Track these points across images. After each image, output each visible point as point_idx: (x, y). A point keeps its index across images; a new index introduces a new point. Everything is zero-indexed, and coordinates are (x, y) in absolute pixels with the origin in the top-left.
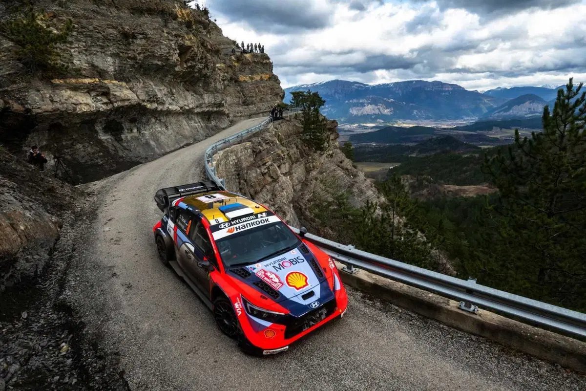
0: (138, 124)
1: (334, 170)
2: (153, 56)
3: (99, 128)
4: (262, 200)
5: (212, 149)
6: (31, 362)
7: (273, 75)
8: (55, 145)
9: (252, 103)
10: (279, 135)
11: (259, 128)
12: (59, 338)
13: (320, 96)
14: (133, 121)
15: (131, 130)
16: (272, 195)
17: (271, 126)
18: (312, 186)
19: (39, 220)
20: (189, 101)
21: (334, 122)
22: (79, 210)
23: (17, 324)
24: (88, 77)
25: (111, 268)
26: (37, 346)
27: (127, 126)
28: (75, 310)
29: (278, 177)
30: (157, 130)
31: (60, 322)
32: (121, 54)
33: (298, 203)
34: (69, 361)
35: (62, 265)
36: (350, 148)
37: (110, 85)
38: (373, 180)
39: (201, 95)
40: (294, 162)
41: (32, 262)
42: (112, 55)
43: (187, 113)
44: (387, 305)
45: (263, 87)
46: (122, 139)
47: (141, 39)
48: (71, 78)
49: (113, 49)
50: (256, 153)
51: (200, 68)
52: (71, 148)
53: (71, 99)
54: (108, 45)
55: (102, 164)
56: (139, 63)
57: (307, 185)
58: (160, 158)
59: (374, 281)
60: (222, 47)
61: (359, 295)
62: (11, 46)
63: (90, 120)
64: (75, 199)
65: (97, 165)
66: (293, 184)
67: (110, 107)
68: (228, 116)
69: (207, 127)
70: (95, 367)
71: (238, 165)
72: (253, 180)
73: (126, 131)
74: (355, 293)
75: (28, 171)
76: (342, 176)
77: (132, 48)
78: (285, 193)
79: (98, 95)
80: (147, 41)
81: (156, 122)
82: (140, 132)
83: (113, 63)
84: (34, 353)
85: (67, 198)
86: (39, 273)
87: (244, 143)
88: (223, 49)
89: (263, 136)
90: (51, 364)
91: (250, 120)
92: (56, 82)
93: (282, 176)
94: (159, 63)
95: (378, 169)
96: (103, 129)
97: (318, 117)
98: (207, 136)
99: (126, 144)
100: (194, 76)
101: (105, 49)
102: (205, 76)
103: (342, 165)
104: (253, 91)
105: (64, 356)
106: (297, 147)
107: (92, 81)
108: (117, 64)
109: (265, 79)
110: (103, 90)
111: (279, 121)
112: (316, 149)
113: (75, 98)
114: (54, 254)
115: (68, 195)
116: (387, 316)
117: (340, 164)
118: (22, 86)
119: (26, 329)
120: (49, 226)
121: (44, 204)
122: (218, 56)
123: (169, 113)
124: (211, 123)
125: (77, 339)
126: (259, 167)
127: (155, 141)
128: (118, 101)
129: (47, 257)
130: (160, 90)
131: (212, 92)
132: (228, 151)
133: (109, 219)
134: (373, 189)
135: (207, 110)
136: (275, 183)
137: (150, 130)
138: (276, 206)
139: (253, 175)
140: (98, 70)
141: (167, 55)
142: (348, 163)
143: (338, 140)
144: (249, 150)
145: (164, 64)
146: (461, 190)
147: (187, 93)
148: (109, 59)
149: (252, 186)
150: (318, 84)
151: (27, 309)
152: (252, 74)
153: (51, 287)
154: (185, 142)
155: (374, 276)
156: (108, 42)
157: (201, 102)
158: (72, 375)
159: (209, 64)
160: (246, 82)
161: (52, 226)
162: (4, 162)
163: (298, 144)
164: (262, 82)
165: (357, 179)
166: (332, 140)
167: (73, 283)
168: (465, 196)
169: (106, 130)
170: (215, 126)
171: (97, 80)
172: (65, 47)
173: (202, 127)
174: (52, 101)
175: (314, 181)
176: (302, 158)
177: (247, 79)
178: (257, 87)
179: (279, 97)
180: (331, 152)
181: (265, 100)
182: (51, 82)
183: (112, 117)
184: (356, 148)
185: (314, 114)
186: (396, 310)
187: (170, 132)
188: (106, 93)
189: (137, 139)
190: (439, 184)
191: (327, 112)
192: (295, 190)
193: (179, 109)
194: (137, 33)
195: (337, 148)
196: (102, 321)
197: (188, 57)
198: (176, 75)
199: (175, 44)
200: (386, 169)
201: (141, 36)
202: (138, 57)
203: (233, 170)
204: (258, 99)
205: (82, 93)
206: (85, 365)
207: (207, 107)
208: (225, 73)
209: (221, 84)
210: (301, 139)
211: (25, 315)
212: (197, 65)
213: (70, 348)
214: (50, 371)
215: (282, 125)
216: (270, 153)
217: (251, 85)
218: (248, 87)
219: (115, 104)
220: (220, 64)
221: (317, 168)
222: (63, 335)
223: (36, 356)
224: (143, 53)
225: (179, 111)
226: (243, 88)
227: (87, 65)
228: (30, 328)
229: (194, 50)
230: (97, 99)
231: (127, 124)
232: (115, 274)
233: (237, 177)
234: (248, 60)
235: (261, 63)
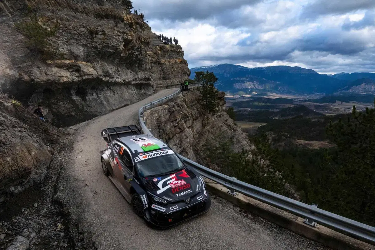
0: (96, 90)
1: (222, 126)
2: (108, 47)
3: (73, 92)
4: (173, 144)
5: (143, 109)
6: (41, 232)
7: (184, 60)
8: (47, 102)
9: (169, 79)
10: (186, 101)
11: (173, 96)
12: (56, 220)
13: (215, 75)
14: (93, 88)
15: (92, 94)
16: (180, 140)
17: (181, 95)
18: (206, 136)
19: (41, 149)
20: (128, 76)
21: (223, 94)
22: (63, 144)
23: (32, 210)
24: (68, 59)
25: (84, 181)
26: (44, 224)
28: (64, 205)
29: (184, 129)
30: (108, 94)
31: (55, 211)
32: (88, 45)
33: (196, 147)
34: (62, 234)
35: (54, 177)
36: (232, 111)
37: (81, 65)
38: (247, 133)
39: (137, 73)
40: (195, 119)
41: (39, 174)
42: (83, 45)
43: (127, 84)
44: (256, 217)
45: (177, 68)
46: (86, 100)
47: (101, 35)
48: (58, 60)
49: (83, 42)
50: (171, 112)
51: (136, 54)
52: (56, 104)
53: (57, 74)
54: (80, 39)
55: (74, 116)
56: (99, 50)
57: (203, 135)
58: (109, 113)
59: (248, 201)
60: (151, 40)
61: (238, 209)
62: (23, 39)
63: (68, 87)
64: (60, 137)
65: (72, 116)
66: (193, 134)
67: (80, 79)
68: (153, 87)
69: (139, 94)
70: (78, 238)
71: (158, 120)
72: (168, 130)
73: (89, 94)
74: (235, 208)
75: (33, 118)
76: (227, 130)
77: (95, 40)
78: (188, 140)
79: (73, 71)
80: (105, 36)
81: (107, 89)
82: (97, 96)
83: (83, 50)
84: (43, 227)
86: (42, 181)
87: (163, 106)
89: (176, 101)
90: (52, 235)
91: (167, 90)
92: (49, 62)
93: (187, 128)
94: (111, 51)
96: (75, 93)
97: (213, 90)
98: (139, 100)
99: (89, 103)
100: (132, 60)
101: (79, 41)
102: (140, 60)
103: (227, 122)
104: (170, 70)
105: (59, 231)
106: (197, 109)
107: (70, 62)
108: (85, 51)
109: (178, 62)
110: (77, 68)
111: (186, 91)
112: (210, 111)
113: (60, 73)
114: (50, 170)
115: (55, 135)
116: (255, 224)
118: (29, 65)
119: (37, 213)
121: (43, 139)
122: (148, 46)
123: (116, 84)
124: (142, 91)
125: (66, 222)
126: (172, 122)
127: (106, 102)
128: (85, 75)
129: (46, 172)
130: (111, 68)
131: (143, 70)
132: (153, 110)
133: (81, 150)
134: (247, 140)
135: (139, 82)
136: (182, 133)
137: (103, 94)
138: (182, 148)
139: (168, 127)
140: (74, 54)
141: (117, 46)
142: (230, 121)
143: (225, 105)
144: (166, 110)
145: (114, 51)
146: (308, 144)
147: (127, 71)
148: (81, 48)
149: (167, 134)
150: (213, 66)
151: (37, 202)
152: (170, 59)
153: (48, 189)
154: (125, 103)
155: (249, 198)
156: (80, 37)
157: (136, 77)
158: (64, 242)
159: (142, 52)
160: (165, 64)
161: (48, 153)
163: (198, 107)
164: (175, 64)
165: (236, 133)
166: (221, 105)
167: (62, 189)
168: (311, 148)
169: (77, 94)
170: (144, 93)
171: (73, 61)
172: (55, 40)
173: (136, 94)
174: (46, 74)
175: (207, 133)
176: (200, 117)
177: (166, 62)
178: (172, 68)
179: (187, 75)
180: (219, 114)
181: (177, 77)
182: (46, 62)
183: (81, 85)
184: (237, 112)
185: (210, 87)
187: (116, 96)
188: (78, 70)
189: (96, 100)
190: (294, 139)
191: (218, 86)
192: (194, 138)
193: (122, 81)
194: (99, 31)
195: (224, 111)
196: (81, 213)
197: (129, 47)
198: (121, 59)
199: (122, 38)
200: (256, 127)
201: (101, 33)
202: (99, 47)
203: (156, 123)
204: (173, 76)
205: (64, 69)
206: (72, 237)
207: (140, 80)
208: (152, 58)
209: (150, 65)
210: (200, 104)
211: (36, 205)
212: (135, 52)
213: (62, 227)
214: (52, 238)
215: (188, 94)
216: (180, 113)
217: (168, 66)
218: (167, 67)
219: (83, 77)
220: (150, 51)
221: (210, 124)
222: (58, 219)
223: (44, 229)
224: (102, 44)
225: (122, 82)
226: (163, 68)
227: (67, 51)
228: (39, 213)
229: (134, 42)
230: (73, 74)
231: (90, 90)
232: (86, 185)
233: (158, 128)
234: (168, 49)
235: (176, 51)
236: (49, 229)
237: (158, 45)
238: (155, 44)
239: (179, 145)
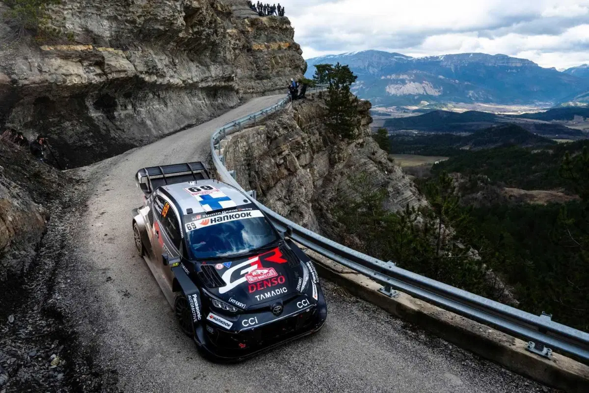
0: (133, 99)
1: (365, 163)
2: (155, 19)
3: (89, 103)
4: (276, 197)
5: (220, 133)
6: (20, 373)
7: (294, 43)
8: (41, 122)
9: (267, 77)
10: (299, 118)
11: (275, 109)
12: (48, 348)
13: (351, 70)
14: (127, 96)
15: (126, 107)
16: (288, 191)
17: (289, 106)
18: (337, 182)
19: (26, 210)
20: (192, 73)
21: (367, 104)
22: (67, 200)
23: (3, 329)
24: (81, 44)
25: (105, 271)
26: (25, 356)
27: (121, 101)
28: (66, 317)
29: (296, 170)
30: (154, 107)
31: (48, 330)
32: (119, 17)
33: (318, 203)
34: (60, 376)
35: (50, 264)
36: (385, 136)
37: (105, 54)
38: (412, 176)
39: (208, 67)
40: (315, 150)
41: (19, 258)
42: (109, 18)
43: (190, 88)
44: (434, 338)
45: (281, 58)
46: (114, 118)
48: (62, 44)
49: (110, 12)
50: (271, 139)
51: (207, 34)
52: (57, 126)
53: (61, 69)
54: (105, 7)
55: (91, 146)
56: (137, 27)
57: (330, 181)
58: (157, 141)
60: (234, 8)
61: (399, 323)
63: (80, 93)
64: (62, 186)
65: (86, 147)
66: (314, 179)
67: (103, 79)
68: (237, 92)
69: (212, 105)
70: (90, 385)
71: (248, 153)
72: (265, 171)
73: (119, 107)
74: (393, 320)
75: (13, 152)
76: (375, 171)
77: (131, 9)
78: (304, 190)
79: (90, 65)
81: (154, 98)
82: (135, 110)
83: (109, 27)
84: (22, 363)
85: (54, 185)
86: (25, 271)
87: (257, 127)
88: (234, 10)
89: (280, 119)
90: (40, 377)
91: (264, 97)
92: (45, 48)
93: (301, 168)
94: (162, 28)
95: (420, 164)
96: (94, 104)
97: (348, 97)
98: (213, 116)
99: (119, 123)
100: (200, 44)
101: (102, 11)
102: (214, 44)
103: (374, 157)
104: (269, 62)
105: (55, 370)
106: (320, 134)
107: (86, 48)
108: (113, 29)
109: (284, 48)
110: (97, 59)
111: (300, 100)
112: (344, 137)
113: (66, 68)
114: (41, 250)
115: (54, 182)
116: (433, 353)
117: (372, 156)
118: (9, 53)
119: (13, 335)
120: (37, 217)
121: (30, 192)
122: (230, 20)
123: (169, 87)
124: (217, 101)
125: (69, 351)
126: (274, 156)
127: (151, 121)
128: (113, 72)
129: (34, 253)
130: (161, 60)
131: (221, 64)
132: (237, 136)
133: (101, 212)
134: (413, 189)
135: (213, 84)
136: (291, 177)
137: (146, 107)
138: (292, 205)
139: (267, 166)
140: (93, 35)
141: (171, 19)
142: (381, 155)
143: (371, 125)
144: (263, 136)
145: (167, 29)
146: (527, 195)
147: (191, 64)
148: (106, 23)
149: (264, 180)
150: (347, 55)
151: (15, 312)
152: (269, 42)
153: (38, 289)
154: (186, 123)
155: (419, 302)
157: (207, 75)
159: (219, 30)
160: (261, 51)
161: (40, 218)
163: (321, 129)
164: (279, 51)
165: (393, 176)
166: (363, 125)
167: (64, 286)
169: (97, 106)
170: (222, 104)
171: (91, 47)
172: (57, 8)
173: (206, 105)
174: (40, 71)
175: (339, 176)
176: (325, 147)
177: (263, 48)
178: (273, 58)
179: (300, 71)
180: (361, 141)
181: (282, 74)
182: (39, 48)
183: (105, 91)
184: (392, 137)
185: (342, 93)
187: (170, 110)
188: (100, 63)
189: (132, 117)
191: (357, 90)
192: (315, 187)
193: (181, 82)
195: (369, 136)
196: (97, 333)
197: (195, 20)
198: (180, 42)
199: (181, 5)
200: (430, 164)
202: (138, 21)
203: (243, 159)
204: (274, 73)
205: (74, 62)
206: (79, 382)
207: (214, 81)
208: (236, 40)
209: (232, 53)
210: (325, 124)
211: (11, 319)
212: (204, 30)
213: (61, 361)
214: (40, 385)
215: (302, 105)
216: (287, 139)
217: (266, 55)
218: (263, 57)
219: (109, 75)
220: (232, 29)
221: (344, 161)
222: (53, 346)
223: (25, 367)
224: (144, 16)
225: (181, 85)
226: (257, 59)
227: (80, 29)
228: (17, 335)
229: (203, 12)
230: (90, 69)
231: (121, 99)
232: (110, 278)
233: (247, 168)
234: (265, 24)
235: (280, 28)
236: (35, 366)
237: (248, 18)
238: (242, 16)
239: (287, 199)
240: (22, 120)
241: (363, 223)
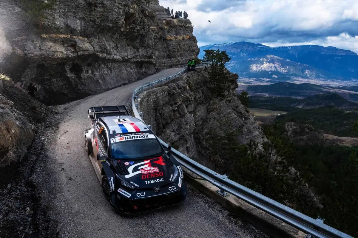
0: (92, 67)
1: (230, 113)
2: (107, 20)
3: (67, 68)
4: (171, 130)
5: (139, 89)
6: (9, 215)
7: (193, 36)
8: (40, 78)
9: (174, 57)
10: (190, 83)
11: (175, 76)
12: (26, 204)
13: (227, 54)
14: (89, 65)
15: (88, 72)
16: (179, 126)
17: (185, 75)
18: (211, 123)
19: (23, 127)
20: (129, 53)
21: (236, 76)
22: (49, 123)
23: (4, 191)
24: (63, 34)
25: (61, 164)
26: (13, 206)
27: (85, 68)
28: (37, 188)
29: (185, 114)
30: (104, 72)
31: (28, 194)
32: (86, 18)
33: (198, 135)
34: (30, 219)
36: (246, 96)
37: (77, 40)
38: (261, 122)
39: (137, 49)
40: (198, 103)
41: (17, 153)
42: (80, 19)
43: (126, 61)
44: (247, 224)
45: (184, 45)
46: (81, 77)
47: (100, 7)
48: (53, 34)
49: (81, 15)
50: (171, 95)
51: (138, 29)
52: (49, 81)
53: (52, 48)
54: (78, 12)
55: (67, 94)
56: (97, 24)
57: (207, 122)
58: (104, 92)
59: (239, 205)
60: (157, 13)
61: (226, 212)
62: (20, 11)
63: (62, 62)
64: (47, 115)
65: (64, 94)
66: (195, 120)
67: (75, 55)
68: (155, 65)
69: (139, 72)
70: (43, 226)
71: (156, 102)
72: (166, 114)
73: (84, 72)
74: (223, 211)
75: (22, 94)
76: (236, 118)
77: (93, 14)
78: (188, 126)
79: (68, 46)
80: (104, 9)
81: (104, 67)
82: (93, 73)
83: (80, 24)
84: (11, 210)
86: (20, 161)
87: (163, 87)
88: (158, 15)
89: (178, 83)
90: (19, 219)
92: (43, 36)
93: (188, 113)
94: (111, 25)
95: (268, 115)
96: (70, 69)
97: (223, 71)
98: (138, 79)
99: (83, 81)
100: (134, 35)
101: (76, 14)
102: (142, 36)
103: (237, 109)
104: (176, 47)
105: (27, 216)
106: (203, 93)
107: (66, 36)
108: (82, 25)
109: (186, 39)
110: (72, 43)
112: (218, 96)
113: (55, 47)
114: (31, 150)
115: (43, 113)
116: (245, 232)
117: (235, 109)
118: (24, 38)
120: (29, 131)
121: (29, 117)
122: (153, 21)
123: (114, 61)
124: (142, 70)
125: (36, 207)
126: (172, 105)
127: (102, 80)
128: (81, 51)
129: (26, 151)
130: (110, 44)
131: (145, 47)
132: (150, 92)
133: (65, 131)
134: (260, 130)
135: (140, 60)
136: (181, 118)
137: (100, 72)
138: (181, 135)
139: (167, 110)
140: (71, 29)
141: (117, 20)
142: (242, 108)
143: (237, 89)
144: (166, 92)
145: (114, 26)
146: (338, 140)
147: (128, 47)
148: (78, 22)
149: (164, 119)
150: (227, 44)
151: (12, 182)
152: (176, 35)
153: (25, 170)
154: (122, 82)
155: (240, 201)
156: (78, 9)
157: (137, 54)
158: (30, 228)
159: (145, 27)
160: (172, 40)
161: (31, 132)
162: (9, 88)
163: (204, 90)
164: (183, 41)
165: (248, 121)
166: (232, 89)
167: (39, 171)
168: (341, 145)
169: (72, 70)
171: (69, 36)
172: (51, 12)
173: (135, 72)
174: (40, 49)
175: (213, 119)
176: (206, 101)
177: (173, 38)
178: (179, 45)
179: (195, 54)
180: (229, 99)
181: (184, 55)
182: (40, 36)
183: (76, 61)
184: (251, 97)
185: (220, 68)
186: (253, 229)
187: (113, 74)
188: (74, 45)
189: (91, 78)
190: (319, 133)
191: (232, 66)
192: (196, 125)
193: (121, 58)
194: (98, 3)
195: (235, 96)
196: (51, 198)
197: (131, 21)
198: (122, 33)
199: (123, 11)
200: (274, 116)
201: (100, 5)
202: (97, 20)
203: (152, 106)
204: (178, 54)
205: (59, 44)
206: (38, 224)
207: (140, 58)
208: (156, 33)
209: (153, 41)
210: (207, 87)
211: (9, 186)
212: (136, 27)
213: (31, 211)
214: (19, 223)
215: (193, 75)
216: (181, 95)
217: (175, 43)
218: (173, 44)
219: (79, 53)
220: (154, 26)
221: (216, 110)
222: (28, 203)
223: (12, 212)
224: (100, 18)
225: (121, 60)
226: (169, 45)
227: (64, 25)
228: (11, 195)
229: (136, 16)
230: (68, 49)
231: (85, 67)
232: (63, 169)
233: (155, 111)
234: (175, 24)
235: (185, 27)
236: (17, 212)
237: (165, 19)
238: (162, 18)
239: (177, 131)
240: (30, 76)
241: (223, 149)
